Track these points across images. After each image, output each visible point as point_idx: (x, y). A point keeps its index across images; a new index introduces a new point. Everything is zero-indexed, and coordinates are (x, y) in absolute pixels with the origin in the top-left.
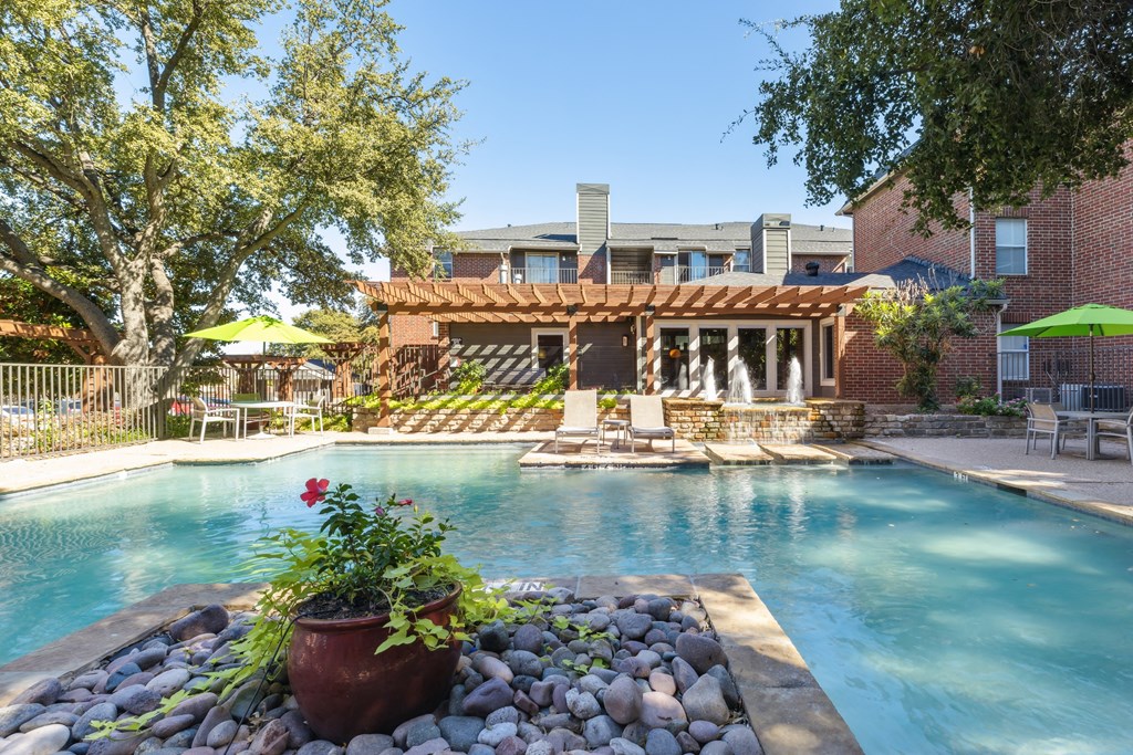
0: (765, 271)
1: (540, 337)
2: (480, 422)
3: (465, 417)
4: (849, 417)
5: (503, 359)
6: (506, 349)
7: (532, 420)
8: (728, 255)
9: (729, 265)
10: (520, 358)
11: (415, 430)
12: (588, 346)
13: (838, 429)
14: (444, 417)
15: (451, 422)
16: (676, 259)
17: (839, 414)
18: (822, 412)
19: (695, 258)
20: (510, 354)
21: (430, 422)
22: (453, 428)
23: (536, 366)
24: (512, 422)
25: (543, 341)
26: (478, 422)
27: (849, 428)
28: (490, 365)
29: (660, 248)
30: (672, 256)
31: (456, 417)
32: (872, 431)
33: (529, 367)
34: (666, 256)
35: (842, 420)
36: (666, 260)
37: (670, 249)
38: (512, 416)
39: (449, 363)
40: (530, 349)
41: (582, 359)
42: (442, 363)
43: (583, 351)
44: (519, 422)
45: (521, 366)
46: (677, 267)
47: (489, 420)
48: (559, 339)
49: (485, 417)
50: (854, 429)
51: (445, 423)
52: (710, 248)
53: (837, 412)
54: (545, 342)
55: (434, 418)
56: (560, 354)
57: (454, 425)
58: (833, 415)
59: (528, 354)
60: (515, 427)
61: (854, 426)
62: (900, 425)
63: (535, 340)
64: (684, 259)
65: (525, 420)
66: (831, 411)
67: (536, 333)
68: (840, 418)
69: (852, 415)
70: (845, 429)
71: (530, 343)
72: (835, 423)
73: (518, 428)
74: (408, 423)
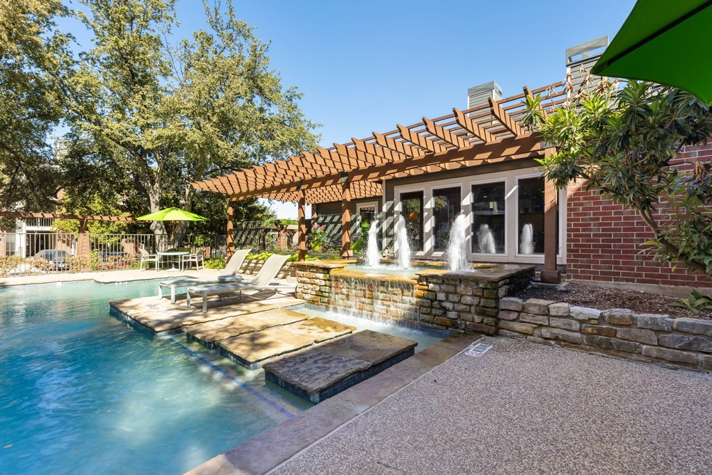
4: (468, 299)
13: (452, 315)
17: (455, 293)
18: (431, 285)
27: (469, 316)
32: (517, 326)
35: (459, 302)
50: (477, 319)
53: (451, 289)
58: (447, 293)
61: (478, 313)
62: (576, 326)
66: (444, 287)
68: (456, 298)
69: (474, 295)
70: (463, 315)
72: (448, 305)
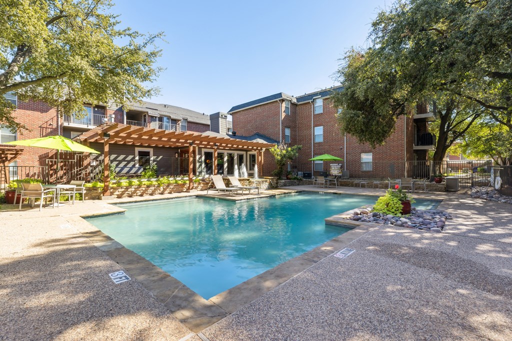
0: (220, 131)
1: (139, 152)
2: (151, 191)
3: (144, 189)
5: (120, 162)
6: (121, 157)
7: (173, 188)
8: (179, 120)
9: (179, 124)
10: (129, 162)
11: (119, 197)
12: (161, 157)
14: (134, 189)
15: (138, 192)
16: (157, 119)
18: (270, 180)
19: (165, 119)
20: (124, 160)
21: (127, 192)
22: (138, 194)
23: (137, 166)
24: (165, 190)
25: (141, 153)
26: (150, 191)
28: (122, 165)
29: (151, 113)
30: (156, 117)
31: (140, 189)
33: (134, 166)
34: (153, 117)
36: (153, 118)
37: (156, 114)
38: (165, 187)
39: (90, 163)
40: (134, 158)
41: (158, 163)
42: (85, 163)
43: (159, 159)
44: (168, 190)
45: (130, 165)
46: (157, 122)
47: (155, 189)
48: (148, 154)
49: (153, 188)
51: (135, 192)
52: (173, 117)
54: (142, 154)
55: (129, 190)
56: (149, 160)
57: (139, 193)
59: (133, 160)
60: (166, 192)
63: (137, 153)
64: (161, 119)
65: (170, 188)
67: (137, 150)
71: (134, 155)
72: (272, 184)
73: (167, 192)
74: (115, 193)
